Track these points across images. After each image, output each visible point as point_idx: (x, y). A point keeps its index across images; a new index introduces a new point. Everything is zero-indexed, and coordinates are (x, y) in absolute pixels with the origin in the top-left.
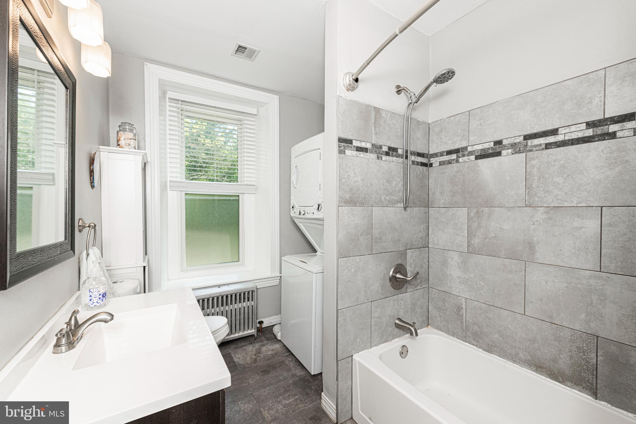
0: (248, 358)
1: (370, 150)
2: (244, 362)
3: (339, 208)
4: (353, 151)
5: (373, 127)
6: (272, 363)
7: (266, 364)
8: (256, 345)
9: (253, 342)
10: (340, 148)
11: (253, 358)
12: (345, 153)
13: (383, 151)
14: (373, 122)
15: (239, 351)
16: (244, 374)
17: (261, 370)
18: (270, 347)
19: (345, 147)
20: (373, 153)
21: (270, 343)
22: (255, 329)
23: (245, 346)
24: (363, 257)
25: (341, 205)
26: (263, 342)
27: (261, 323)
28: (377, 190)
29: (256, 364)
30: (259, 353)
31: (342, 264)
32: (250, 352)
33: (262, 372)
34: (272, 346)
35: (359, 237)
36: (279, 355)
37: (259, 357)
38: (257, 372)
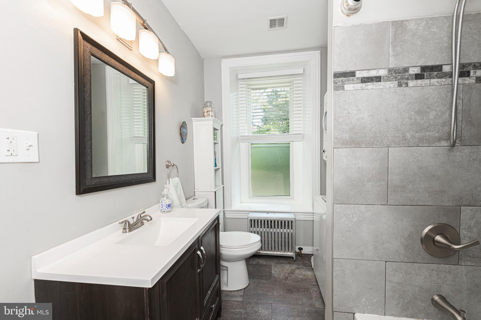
0: (282, 274)
1: (386, 78)
2: (278, 276)
3: (334, 150)
4: (355, 85)
5: (390, 48)
6: (299, 286)
7: (294, 284)
8: (293, 267)
9: (291, 263)
10: (337, 84)
11: (285, 275)
12: (343, 89)
13: (410, 75)
14: (391, 41)
15: (279, 266)
16: (273, 286)
17: (287, 288)
18: (303, 272)
19: (343, 82)
20: (390, 81)
21: (305, 269)
22: (294, 253)
23: (284, 263)
24: (371, 207)
25: (337, 146)
26: (299, 265)
27: (301, 249)
28: (397, 126)
29: (285, 281)
30: (292, 273)
31: (338, 210)
32: (286, 270)
33: (287, 289)
34: (305, 272)
35: (365, 183)
36: (307, 282)
37: (291, 276)
38: (284, 288)
